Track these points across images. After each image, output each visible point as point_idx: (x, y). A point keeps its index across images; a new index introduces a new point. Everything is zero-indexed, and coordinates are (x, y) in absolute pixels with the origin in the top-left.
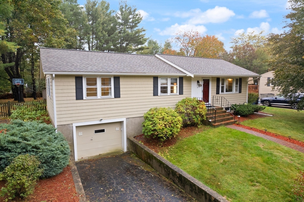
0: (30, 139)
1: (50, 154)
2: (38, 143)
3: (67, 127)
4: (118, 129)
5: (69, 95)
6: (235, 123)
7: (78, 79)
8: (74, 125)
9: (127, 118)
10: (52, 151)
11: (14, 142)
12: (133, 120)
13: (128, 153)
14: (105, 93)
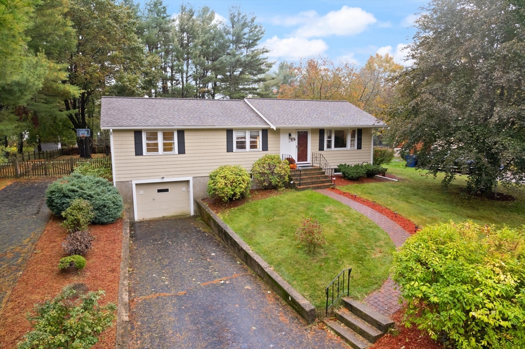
0: (85, 189)
1: (101, 203)
2: (92, 193)
3: (126, 184)
4: (184, 189)
5: (128, 150)
6: (329, 187)
7: (138, 133)
8: (134, 183)
9: (194, 177)
10: (104, 200)
11: (73, 191)
12: (202, 180)
13: (195, 217)
14: (168, 148)
